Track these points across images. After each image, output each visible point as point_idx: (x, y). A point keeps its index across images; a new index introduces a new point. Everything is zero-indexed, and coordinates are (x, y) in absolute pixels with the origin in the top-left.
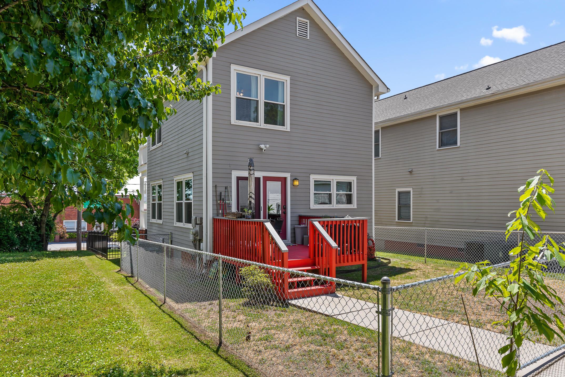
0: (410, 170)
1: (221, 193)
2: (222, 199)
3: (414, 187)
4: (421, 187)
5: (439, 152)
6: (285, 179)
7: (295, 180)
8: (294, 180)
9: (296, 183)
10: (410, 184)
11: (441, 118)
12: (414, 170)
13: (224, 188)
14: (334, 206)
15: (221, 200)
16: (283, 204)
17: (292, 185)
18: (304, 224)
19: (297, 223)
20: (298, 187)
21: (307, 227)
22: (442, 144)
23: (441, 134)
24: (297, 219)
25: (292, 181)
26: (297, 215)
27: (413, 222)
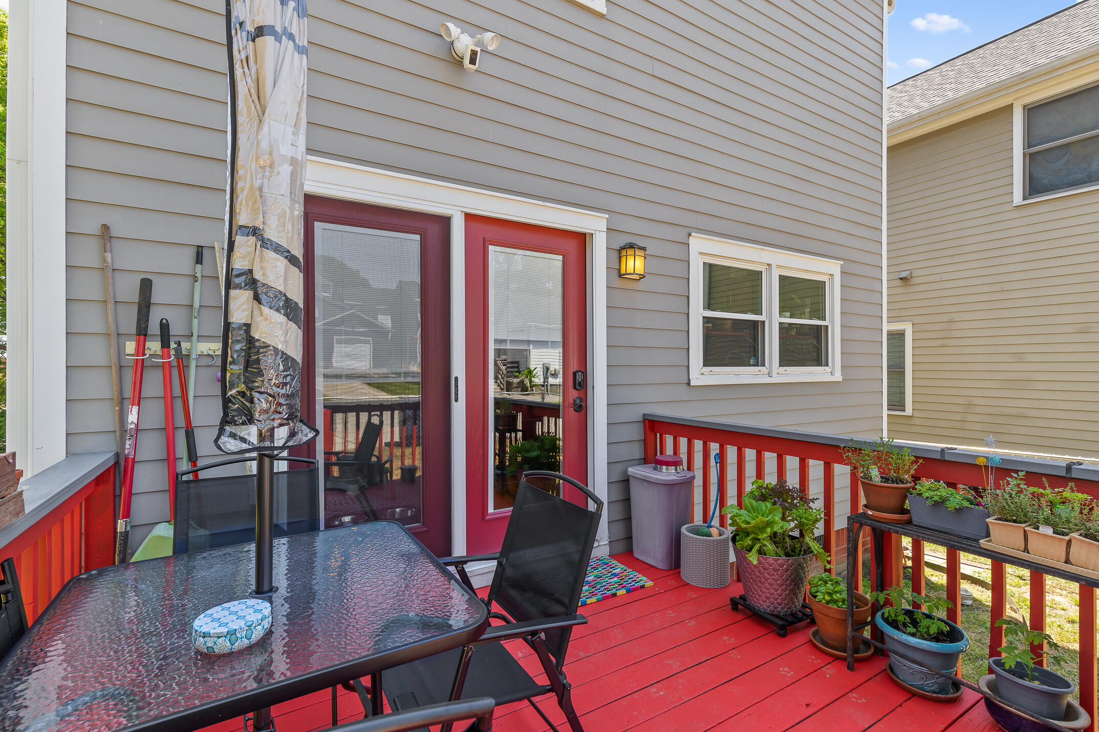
0: (903, 275)
1: (146, 286)
2: (154, 327)
3: (918, 320)
4: (946, 318)
5: (1023, 213)
6: (582, 239)
7: (630, 252)
8: (623, 248)
9: (634, 264)
10: (903, 313)
11: (1031, 111)
12: (915, 273)
13: (191, 254)
14: (774, 375)
15: (142, 333)
16: (574, 366)
17: (618, 273)
18: (676, 464)
19: (637, 451)
20: (641, 285)
21: (690, 482)
22: (1034, 187)
23: (1031, 158)
24: (636, 432)
25: (615, 255)
26: (636, 414)
27: (917, 414)
